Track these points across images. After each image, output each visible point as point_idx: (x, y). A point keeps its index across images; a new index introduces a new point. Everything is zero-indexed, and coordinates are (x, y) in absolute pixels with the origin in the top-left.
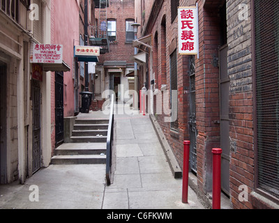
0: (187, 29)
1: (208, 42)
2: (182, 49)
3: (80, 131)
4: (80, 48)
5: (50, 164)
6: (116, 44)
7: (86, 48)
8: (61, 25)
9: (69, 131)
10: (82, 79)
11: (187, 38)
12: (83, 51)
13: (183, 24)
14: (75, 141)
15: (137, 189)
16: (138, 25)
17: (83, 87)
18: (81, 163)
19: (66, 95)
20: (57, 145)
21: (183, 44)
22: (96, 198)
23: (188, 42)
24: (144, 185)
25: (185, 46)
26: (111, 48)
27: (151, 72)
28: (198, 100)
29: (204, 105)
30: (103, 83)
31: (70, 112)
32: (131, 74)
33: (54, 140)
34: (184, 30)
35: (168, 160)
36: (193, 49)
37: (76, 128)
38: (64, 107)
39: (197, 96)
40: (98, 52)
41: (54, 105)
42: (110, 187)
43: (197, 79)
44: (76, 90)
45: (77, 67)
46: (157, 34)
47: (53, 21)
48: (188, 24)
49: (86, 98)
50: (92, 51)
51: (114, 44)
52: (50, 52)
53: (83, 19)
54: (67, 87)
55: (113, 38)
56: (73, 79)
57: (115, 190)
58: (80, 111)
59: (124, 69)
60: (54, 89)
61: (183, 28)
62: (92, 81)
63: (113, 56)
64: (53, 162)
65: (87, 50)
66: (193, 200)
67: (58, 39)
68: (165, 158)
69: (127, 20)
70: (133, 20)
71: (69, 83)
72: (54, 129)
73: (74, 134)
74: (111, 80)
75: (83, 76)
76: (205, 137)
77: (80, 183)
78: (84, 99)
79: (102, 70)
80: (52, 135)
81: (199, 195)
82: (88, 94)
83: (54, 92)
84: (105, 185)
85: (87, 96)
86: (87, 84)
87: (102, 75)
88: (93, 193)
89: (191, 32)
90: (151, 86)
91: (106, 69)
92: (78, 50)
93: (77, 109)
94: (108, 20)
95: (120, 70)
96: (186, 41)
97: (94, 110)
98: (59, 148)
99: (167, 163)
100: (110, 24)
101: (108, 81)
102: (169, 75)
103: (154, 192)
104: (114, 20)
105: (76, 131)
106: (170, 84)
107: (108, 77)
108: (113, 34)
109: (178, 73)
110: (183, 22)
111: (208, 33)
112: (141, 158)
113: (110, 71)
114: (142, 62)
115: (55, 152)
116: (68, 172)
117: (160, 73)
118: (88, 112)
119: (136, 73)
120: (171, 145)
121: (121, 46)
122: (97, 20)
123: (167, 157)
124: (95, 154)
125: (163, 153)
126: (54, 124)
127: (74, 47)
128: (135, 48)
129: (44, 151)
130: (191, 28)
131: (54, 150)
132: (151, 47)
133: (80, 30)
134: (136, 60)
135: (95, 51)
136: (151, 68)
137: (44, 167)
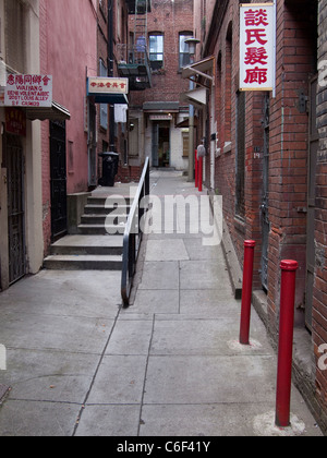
0: (256, 45)
1: (291, 68)
2: (246, 81)
3: (94, 215)
4: (97, 81)
5: (42, 268)
6: (163, 74)
7: (105, 80)
8: (60, 41)
9: (76, 216)
10: (102, 131)
11: (256, 61)
12: (102, 85)
13: (249, 36)
14: (85, 232)
15: (169, 316)
16: (195, 42)
17: (105, 145)
18: (90, 269)
19: (71, 158)
20: (54, 239)
21: (248, 71)
22: (100, 329)
23: (256, 68)
24: (183, 309)
25: (251, 76)
26: (153, 80)
27: (212, 120)
28: (272, 171)
29: (280, 179)
30: (142, 138)
31: (79, 186)
32: (185, 124)
33: (49, 231)
34: (250, 46)
35: (228, 268)
36: (265, 80)
37: (88, 211)
38: (68, 178)
39: (272, 163)
40: (126, 87)
41: (48, 175)
42: (127, 310)
43: (272, 133)
44: (91, 150)
45: (92, 112)
46: (220, 55)
47: (44, 35)
48: (257, 36)
49: (110, 163)
50: (115, 85)
51: (160, 74)
52: (31, 88)
53: (105, 33)
54: (74, 146)
55: (157, 64)
56: (86, 133)
57: (135, 316)
58: (99, 183)
59: (176, 116)
60: (47, 149)
61: (249, 42)
62: (123, 135)
63: (158, 93)
64: (46, 266)
65: (108, 85)
66: (258, 338)
67: (54, 67)
68: (224, 264)
69: (181, 33)
70: (191, 33)
71: (77, 138)
72: (48, 213)
73: (85, 221)
74: (154, 132)
75: (106, 127)
76: (281, 235)
77: (81, 301)
78: (105, 163)
79: (140, 117)
80: (44, 223)
81: (269, 332)
82: (112, 156)
83: (48, 154)
84: (120, 306)
85: (110, 158)
86: (113, 139)
87: (141, 125)
88: (98, 320)
89: (262, 51)
90: (212, 143)
91: (147, 115)
92: (93, 84)
93: (92, 180)
94: (150, 33)
95: (169, 117)
96: (253, 67)
97: (124, 181)
98: (56, 244)
99: (226, 274)
100: (154, 41)
101: (150, 134)
102: (234, 127)
103: (196, 322)
104: (160, 33)
105: (88, 216)
106: (235, 141)
107: (150, 128)
108: (160, 58)
109: (246, 122)
110: (248, 31)
111: (291, 51)
112: (184, 263)
113: (153, 118)
114: (200, 104)
115: (50, 250)
116: (66, 283)
117: (224, 123)
118: (112, 185)
119: (191, 123)
120: (234, 242)
121: (172, 78)
122: (132, 34)
123: (227, 263)
124: (113, 254)
125: (221, 256)
126: (48, 206)
127: (87, 79)
128: (191, 83)
129: (30, 249)
130: (263, 42)
131: (49, 246)
132: (213, 78)
133: (99, 50)
134: (191, 99)
135: (120, 85)
136: (212, 114)
137: (32, 274)
